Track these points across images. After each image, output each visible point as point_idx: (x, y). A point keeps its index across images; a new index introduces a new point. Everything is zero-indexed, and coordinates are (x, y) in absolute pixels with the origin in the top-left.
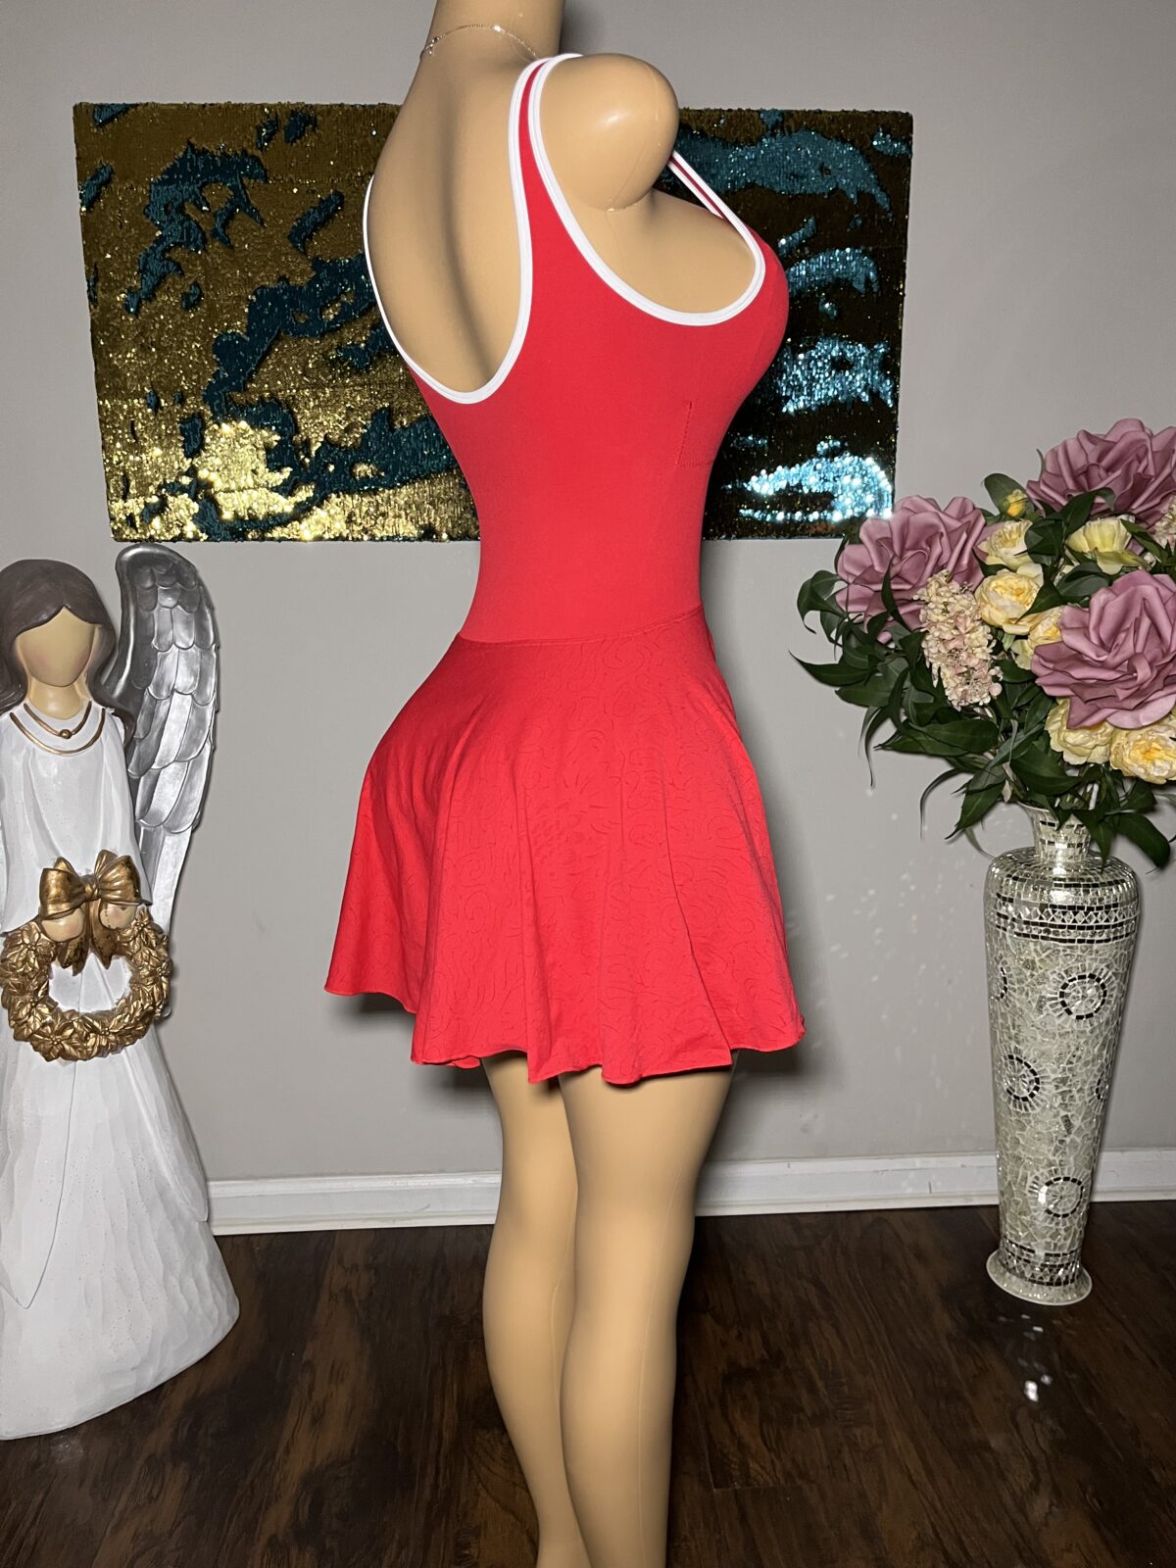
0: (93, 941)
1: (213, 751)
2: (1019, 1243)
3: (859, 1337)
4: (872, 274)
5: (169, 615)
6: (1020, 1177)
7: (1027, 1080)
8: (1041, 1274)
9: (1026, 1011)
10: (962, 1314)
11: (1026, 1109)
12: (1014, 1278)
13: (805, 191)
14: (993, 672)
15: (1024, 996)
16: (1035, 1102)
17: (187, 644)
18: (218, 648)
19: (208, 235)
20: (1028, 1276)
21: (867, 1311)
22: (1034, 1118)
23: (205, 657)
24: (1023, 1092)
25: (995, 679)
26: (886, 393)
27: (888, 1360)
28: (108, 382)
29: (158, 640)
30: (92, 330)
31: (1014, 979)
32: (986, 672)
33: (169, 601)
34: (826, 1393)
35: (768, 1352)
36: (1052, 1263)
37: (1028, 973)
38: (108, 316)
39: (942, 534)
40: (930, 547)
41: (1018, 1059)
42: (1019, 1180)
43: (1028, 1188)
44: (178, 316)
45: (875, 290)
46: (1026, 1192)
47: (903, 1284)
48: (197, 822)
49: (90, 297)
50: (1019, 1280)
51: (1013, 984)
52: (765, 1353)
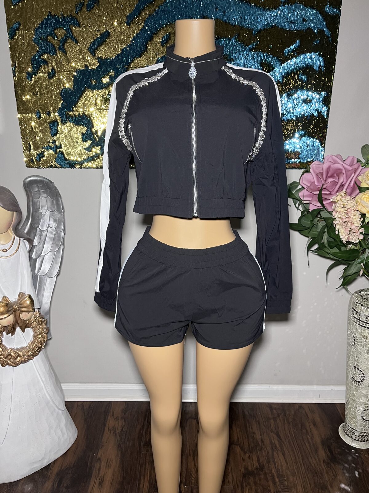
0: (18, 324)
1: (64, 248)
2: (351, 427)
3: (292, 459)
4: (322, 63)
5: (45, 200)
6: (354, 406)
7: (360, 376)
8: (358, 438)
9: (362, 353)
10: (329, 451)
11: (359, 385)
12: (349, 437)
13: (296, 29)
14: (361, 231)
15: (362, 348)
16: (363, 383)
17: (52, 210)
18: (64, 212)
19: (57, 49)
20: (354, 438)
21: (295, 449)
22: (361, 389)
23: (59, 215)
24: (358, 380)
25: (361, 233)
26: (324, 112)
27: (302, 471)
28: (22, 107)
29: (41, 209)
30: (15, 88)
31: (359, 341)
32: (358, 230)
33: (45, 195)
34: (279, 483)
35: (259, 465)
36: (363, 435)
37: (365, 340)
38: (21, 81)
39: (344, 173)
40: (339, 179)
41: (357, 368)
42: (354, 407)
43: (357, 411)
44: (47, 81)
45: (323, 70)
46: (356, 412)
47: (308, 436)
48: (58, 273)
49: (13, 74)
50: (350, 438)
51: (358, 342)
52: (258, 465)
